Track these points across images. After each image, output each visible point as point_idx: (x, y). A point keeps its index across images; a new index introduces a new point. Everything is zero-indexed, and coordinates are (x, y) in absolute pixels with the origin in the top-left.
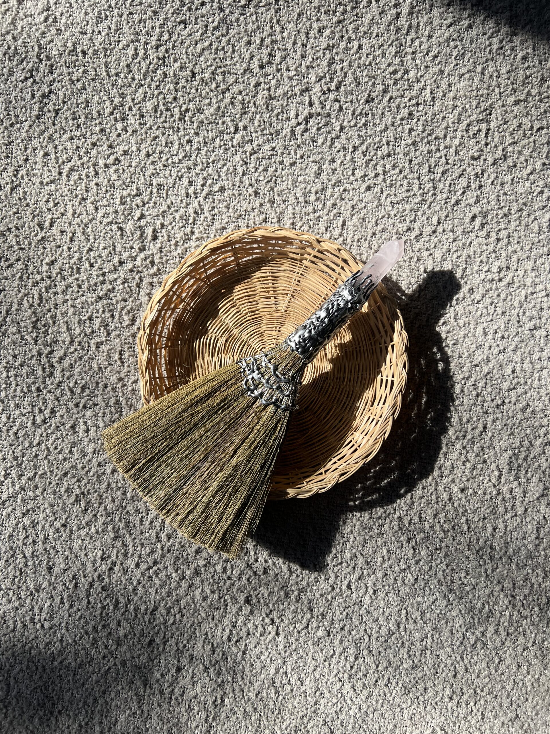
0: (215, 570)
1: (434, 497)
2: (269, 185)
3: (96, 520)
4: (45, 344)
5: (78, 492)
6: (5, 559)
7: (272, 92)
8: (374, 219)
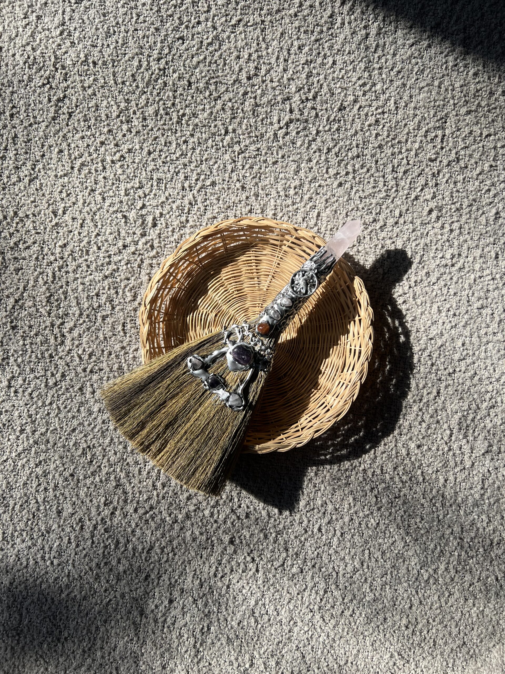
0: (204, 515)
1: (394, 452)
2: (254, 181)
3: (100, 471)
4: (58, 317)
5: (85, 446)
6: (20, 504)
7: (258, 100)
8: (345, 212)
